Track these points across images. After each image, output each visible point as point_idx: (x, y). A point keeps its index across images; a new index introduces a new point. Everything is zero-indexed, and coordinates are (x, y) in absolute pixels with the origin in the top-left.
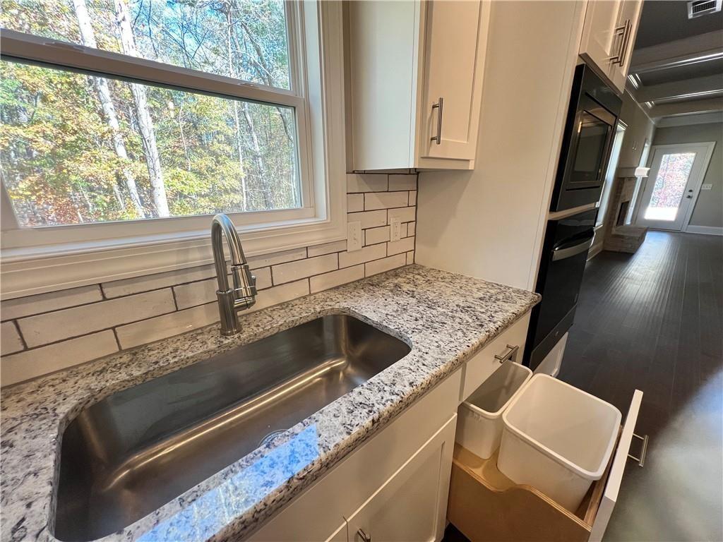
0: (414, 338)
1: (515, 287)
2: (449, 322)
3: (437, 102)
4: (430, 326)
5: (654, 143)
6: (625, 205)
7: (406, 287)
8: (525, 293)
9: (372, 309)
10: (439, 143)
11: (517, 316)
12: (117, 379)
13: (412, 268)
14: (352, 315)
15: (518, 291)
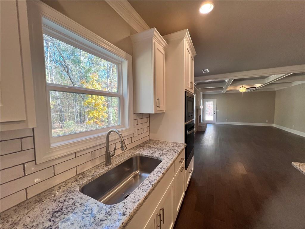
0: (162, 158)
1: (180, 143)
2: (168, 153)
3: (158, 98)
4: (164, 154)
5: (203, 99)
6: (200, 117)
7: (152, 146)
8: (183, 144)
9: (146, 153)
10: (159, 107)
11: (183, 150)
12: (85, 181)
13: (150, 141)
14: (140, 155)
15: (181, 144)
